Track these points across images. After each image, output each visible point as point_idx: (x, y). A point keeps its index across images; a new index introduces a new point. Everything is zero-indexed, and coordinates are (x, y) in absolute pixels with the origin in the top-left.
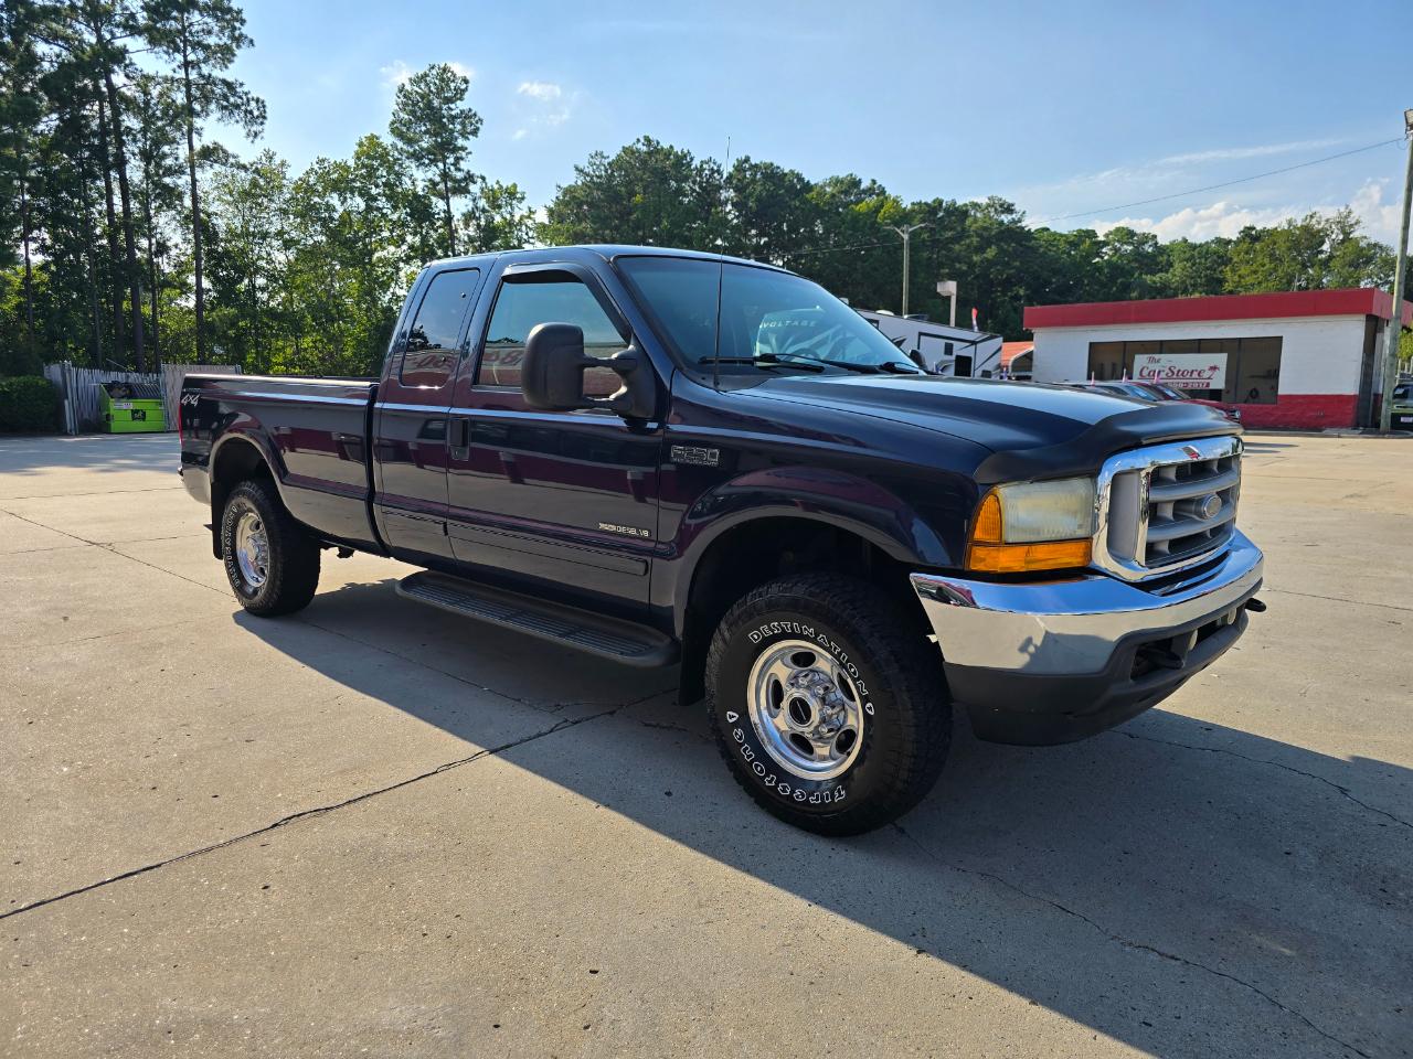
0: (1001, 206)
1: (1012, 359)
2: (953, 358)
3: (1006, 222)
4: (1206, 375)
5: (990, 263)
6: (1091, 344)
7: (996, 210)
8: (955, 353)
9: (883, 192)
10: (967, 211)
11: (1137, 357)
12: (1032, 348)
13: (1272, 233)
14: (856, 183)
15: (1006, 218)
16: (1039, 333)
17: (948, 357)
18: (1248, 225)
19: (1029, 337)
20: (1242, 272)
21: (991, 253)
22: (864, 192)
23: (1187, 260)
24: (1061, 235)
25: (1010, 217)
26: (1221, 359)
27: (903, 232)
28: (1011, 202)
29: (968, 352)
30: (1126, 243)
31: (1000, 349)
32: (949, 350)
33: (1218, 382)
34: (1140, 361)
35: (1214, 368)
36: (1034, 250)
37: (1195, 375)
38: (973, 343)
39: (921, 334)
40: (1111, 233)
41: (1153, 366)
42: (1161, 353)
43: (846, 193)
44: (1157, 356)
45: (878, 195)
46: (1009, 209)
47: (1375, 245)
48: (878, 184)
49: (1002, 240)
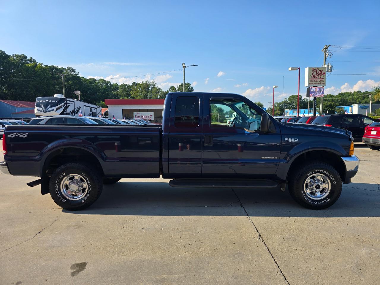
0: (72, 70)
1: (104, 113)
2: (92, 112)
3: (73, 74)
4: (150, 117)
5: (71, 85)
6: (123, 109)
7: (70, 71)
8: (92, 111)
9: (35, 61)
10: (62, 70)
11: (134, 112)
12: (107, 110)
13: (139, 84)
14: (26, 57)
15: (73, 73)
16: (109, 106)
17: (91, 112)
18: (134, 82)
19: (107, 107)
20: (135, 93)
21: (70, 82)
22: (28, 60)
23: (122, 89)
24: (87, 79)
25: (74, 73)
26: (152, 113)
27: (62, 75)
28: (74, 69)
29: (95, 111)
30: (104, 83)
31: (101, 110)
32: (91, 110)
33: (152, 119)
34: (135, 114)
35: (151, 116)
36: (82, 82)
37: (147, 117)
38: (96, 108)
39: (84, 106)
40: (99, 80)
41: (138, 115)
42: (139, 112)
43: (22, 60)
44: (139, 113)
45: (33, 62)
46: (74, 71)
47: (160, 89)
48: (33, 59)
49: (73, 79)
